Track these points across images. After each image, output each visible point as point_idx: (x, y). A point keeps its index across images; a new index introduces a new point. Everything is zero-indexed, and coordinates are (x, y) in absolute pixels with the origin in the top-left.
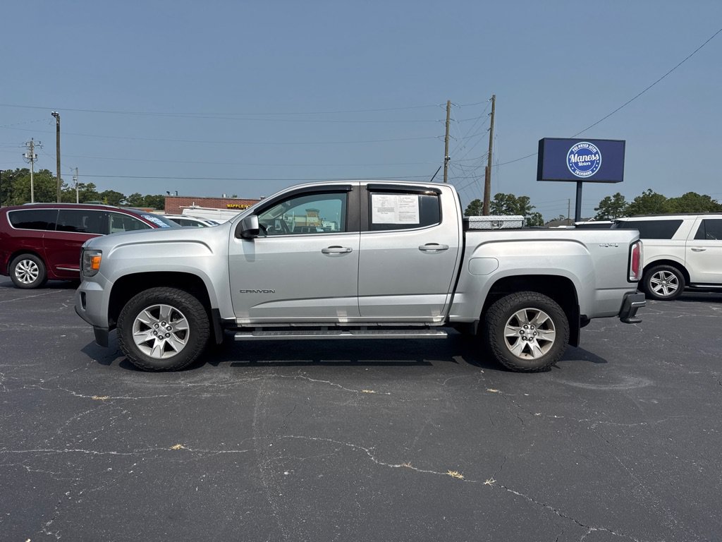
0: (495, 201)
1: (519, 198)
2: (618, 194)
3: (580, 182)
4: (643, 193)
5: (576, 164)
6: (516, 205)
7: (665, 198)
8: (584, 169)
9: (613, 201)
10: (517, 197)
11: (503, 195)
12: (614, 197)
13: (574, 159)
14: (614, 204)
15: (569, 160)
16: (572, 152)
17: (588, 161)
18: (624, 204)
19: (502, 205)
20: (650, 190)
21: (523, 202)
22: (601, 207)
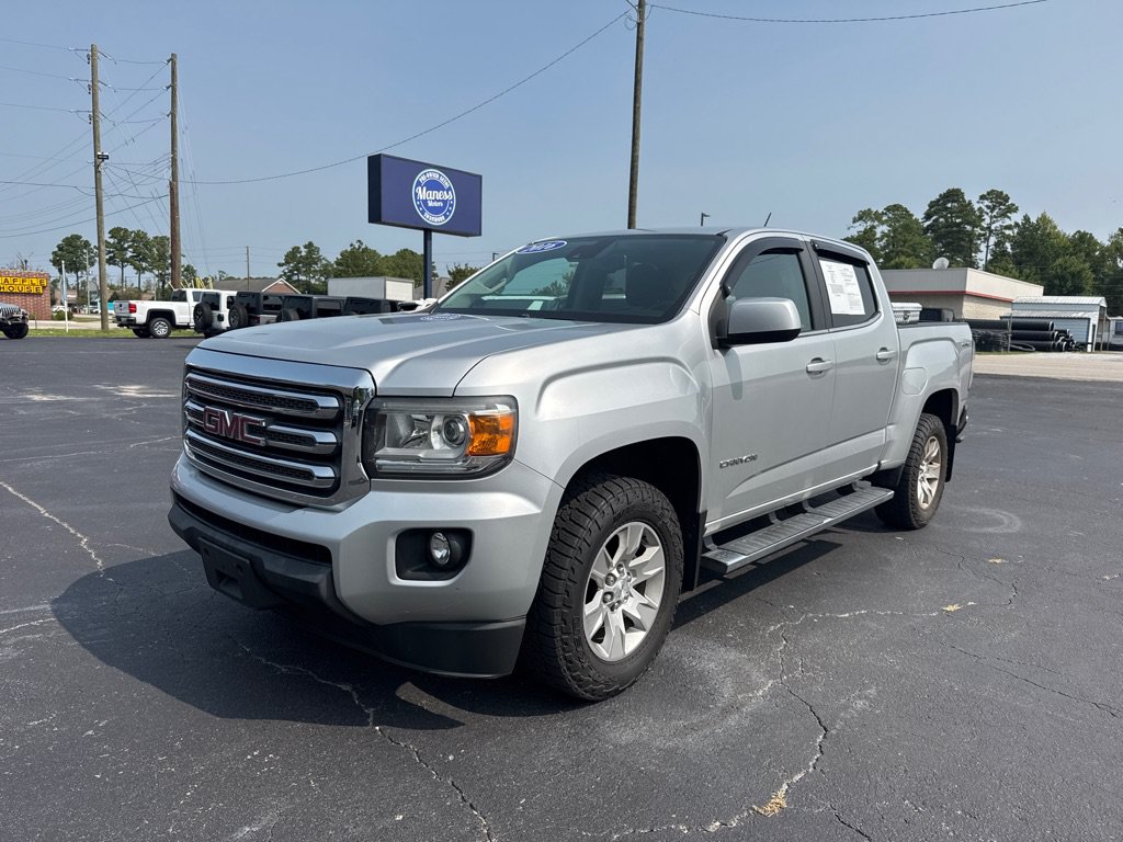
0: (112, 241)
1: (156, 238)
2: (310, 244)
3: (428, 231)
4: (351, 245)
5: (425, 202)
6: (151, 251)
7: (379, 256)
8: (435, 211)
9: (303, 254)
10: (151, 236)
11: (126, 230)
12: (305, 247)
13: (422, 194)
14: (306, 258)
15: (416, 194)
16: (419, 184)
17: (439, 201)
18: (319, 259)
19: (126, 249)
20: (359, 241)
21: (162, 246)
22: (287, 263)
